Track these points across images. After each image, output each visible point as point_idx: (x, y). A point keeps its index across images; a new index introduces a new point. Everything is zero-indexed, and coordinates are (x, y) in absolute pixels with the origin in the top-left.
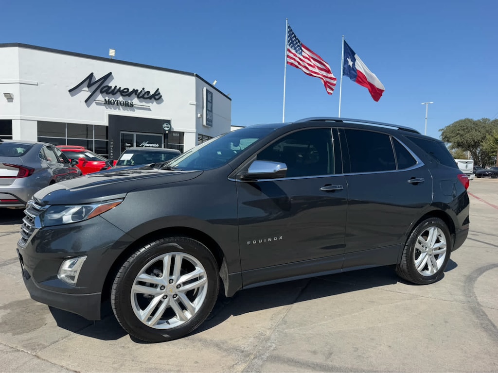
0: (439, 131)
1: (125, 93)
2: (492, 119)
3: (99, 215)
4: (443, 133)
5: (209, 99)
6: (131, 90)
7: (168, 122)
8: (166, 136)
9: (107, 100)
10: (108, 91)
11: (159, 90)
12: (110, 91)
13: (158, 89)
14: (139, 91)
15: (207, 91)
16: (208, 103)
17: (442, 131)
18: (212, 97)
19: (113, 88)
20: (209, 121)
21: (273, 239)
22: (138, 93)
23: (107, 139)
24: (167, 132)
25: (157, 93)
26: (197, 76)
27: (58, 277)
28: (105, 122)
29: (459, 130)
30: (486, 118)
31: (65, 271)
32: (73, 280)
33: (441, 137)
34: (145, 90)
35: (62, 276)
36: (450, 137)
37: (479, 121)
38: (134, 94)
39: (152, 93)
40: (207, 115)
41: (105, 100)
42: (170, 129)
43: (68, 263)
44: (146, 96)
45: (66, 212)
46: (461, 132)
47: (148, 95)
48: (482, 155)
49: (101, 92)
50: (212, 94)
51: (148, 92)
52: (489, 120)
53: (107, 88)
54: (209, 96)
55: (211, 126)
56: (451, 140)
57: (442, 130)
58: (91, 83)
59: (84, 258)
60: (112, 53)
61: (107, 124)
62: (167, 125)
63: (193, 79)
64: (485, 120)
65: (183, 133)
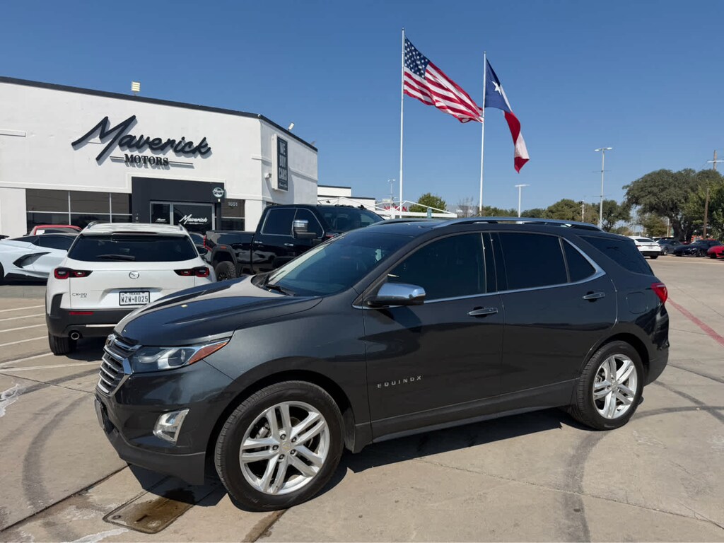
0: (623, 188)
1: (156, 145)
2: (698, 170)
3: (202, 359)
4: (629, 191)
5: (282, 151)
6: (164, 141)
7: (221, 186)
8: (217, 205)
9: (129, 157)
10: (130, 143)
11: (207, 140)
12: (134, 142)
13: (205, 139)
14: (177, 142)
15: (279, 140)
16: (281, 156)
17: (628, 189)
18: (286, 147)
19: (138, 138)
20: (283, 183)
21: (409, 380)
22: (175, 145)
23: (130, 213)
24: (219, 200)
25: (203, 144)
26: (262, 118)
27: (154, 433)
28: (127, 188)
29: (651, 187)
30: (689, 168)
31: (162, 426)
32: (173, 437)
33: (626, 197)
34: (185, 139)
35: (159, 432)
36: (638, 196)
37: (680, 172)
38: (169, 147)
39: (196, 144)
40: (279, 173)
41: (127, 155)
42: (224, 196)
43: (165, 417)
44: (187, 149)
45: (162, 355)
46: (656, 190)
47: (190, 147)
48: (685, 222)
49: (121, 145)
50: (286, 143)
51: (191, 143)
52: (694, 172)
53: (128, 139)
54: (282, 145)
55: (287, 189)
56: (640, 201)
57: (628, 186)
58: (106, 131)
59: (186, 412)
60: (136, 87)
61: (130, 192)
62: (219, 190)
63: (256, 122)
64: (688, 172)
65: (244, 201)
